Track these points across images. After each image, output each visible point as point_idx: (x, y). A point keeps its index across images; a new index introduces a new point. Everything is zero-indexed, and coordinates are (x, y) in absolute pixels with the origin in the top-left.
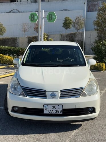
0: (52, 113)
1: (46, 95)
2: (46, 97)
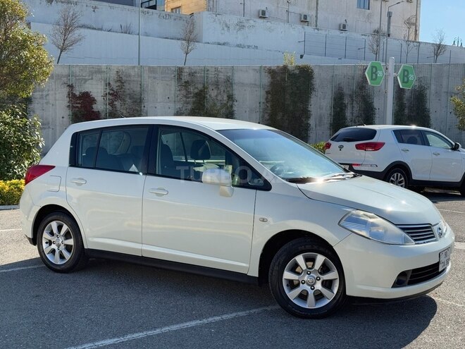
1: (433, 233)
2: (434, 237)
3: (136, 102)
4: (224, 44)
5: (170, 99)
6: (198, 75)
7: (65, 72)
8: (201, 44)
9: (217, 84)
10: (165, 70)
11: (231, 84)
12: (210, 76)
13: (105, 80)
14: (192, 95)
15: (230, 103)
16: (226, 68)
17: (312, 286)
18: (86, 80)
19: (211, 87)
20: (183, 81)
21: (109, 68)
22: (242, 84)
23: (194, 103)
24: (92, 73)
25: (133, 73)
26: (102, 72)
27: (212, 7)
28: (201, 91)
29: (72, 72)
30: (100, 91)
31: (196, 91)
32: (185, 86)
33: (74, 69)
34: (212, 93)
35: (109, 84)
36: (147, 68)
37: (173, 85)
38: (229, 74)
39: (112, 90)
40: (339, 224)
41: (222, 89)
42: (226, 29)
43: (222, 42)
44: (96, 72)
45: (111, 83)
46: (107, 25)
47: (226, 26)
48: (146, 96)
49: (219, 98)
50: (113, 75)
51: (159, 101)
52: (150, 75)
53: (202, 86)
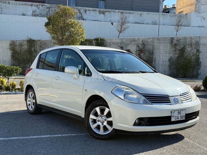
0: (178, 120)
1: (170, 101)
2: (170, 102)
3: (150, 54)
4: (202, 27)
5: (167, 52)
6: (181, 41)
7: (120, 41)
8: (190, 27)
9: (191, 45)
10: (165, 39)
11: (199, 44)
12: (187, 41)
13: (137, 44)
14: (178, 50)
15: (198, 53)
16: (196, 37)
17: (103, 123)
18: (128, 45)
19: (187, 46)
20: (174, 44)
21: (139, 39)
22: (205, 44)
23: (179, 54)
24: (131, 42)
25: (149, 41)
26: (136, 41)
27: (197, 10)
28: (182, 48)
29: (123, 41)
30: (134, 49)
31: (180, 48)
32: (174, 46)
33: (123, 40)
34: (188, 49)
35: (139, 46)
36: (156, 38)
37: (169, 46)
38: (197, 40)
39: (140, 48)
40: (111, 92)
41: (194, 47)
42: (203, 19)
43: (201, 26)
44: (133, 41)
45: (140, 46)
46: (146, 22)
47: (203, 18)
48: (155, 51)
49: (192, 51)
50: (141, 42)
51: (161, 53)
52: (157, 41)
53: (183, 46)
